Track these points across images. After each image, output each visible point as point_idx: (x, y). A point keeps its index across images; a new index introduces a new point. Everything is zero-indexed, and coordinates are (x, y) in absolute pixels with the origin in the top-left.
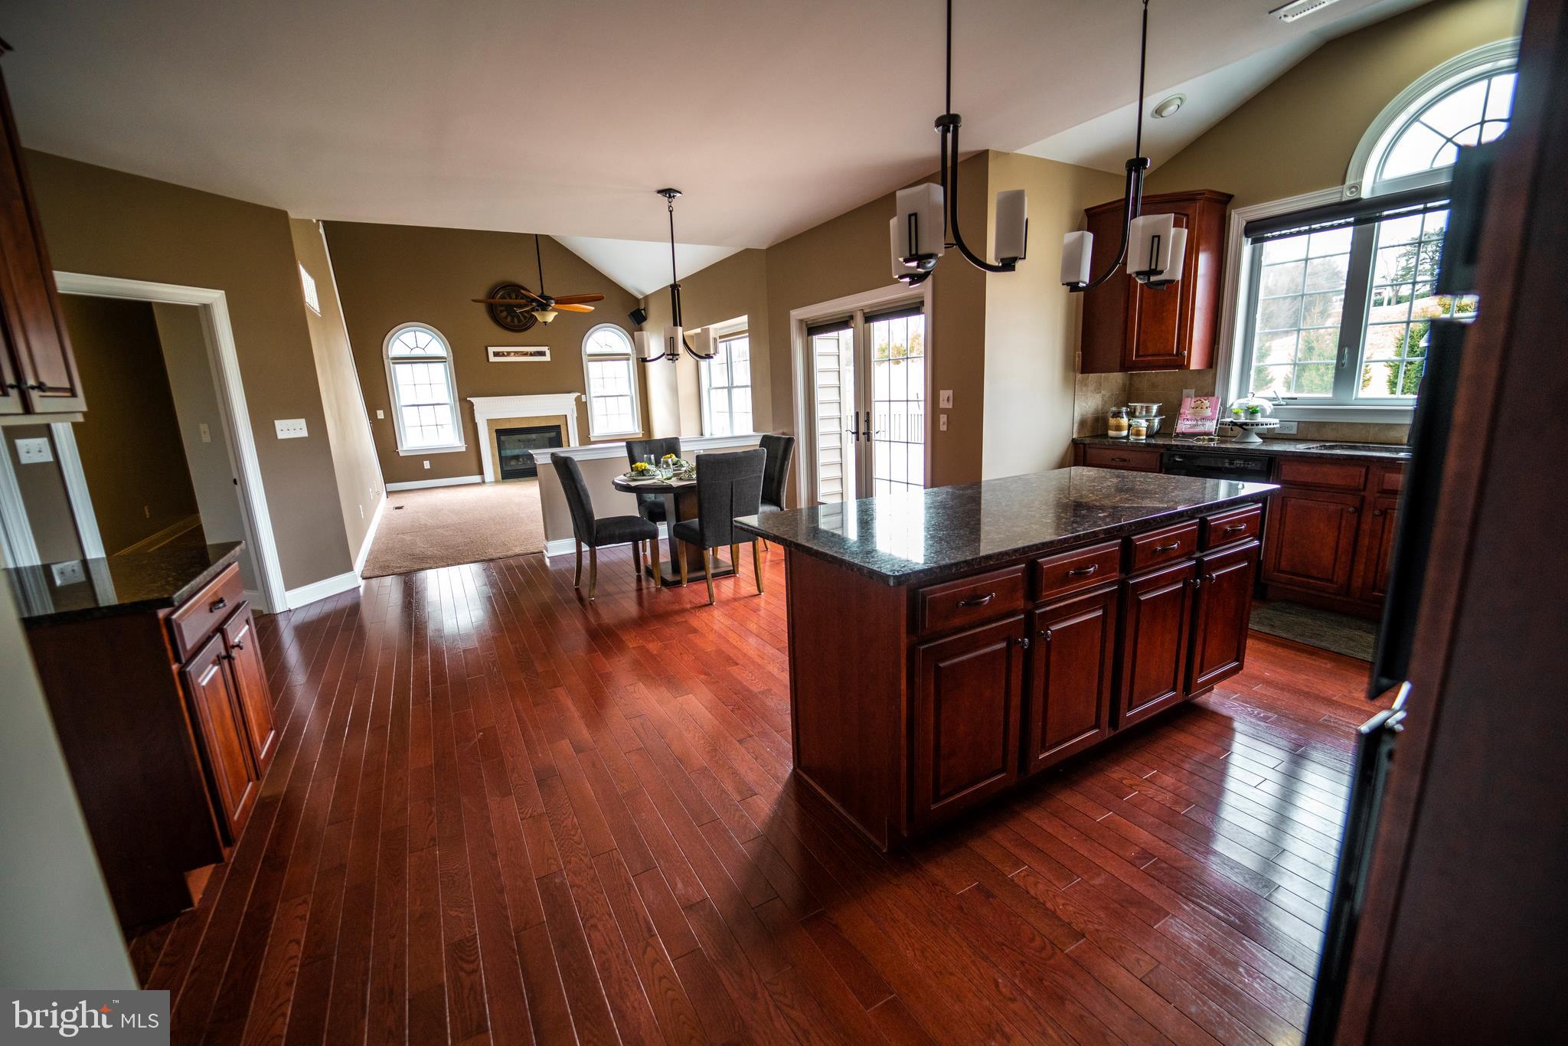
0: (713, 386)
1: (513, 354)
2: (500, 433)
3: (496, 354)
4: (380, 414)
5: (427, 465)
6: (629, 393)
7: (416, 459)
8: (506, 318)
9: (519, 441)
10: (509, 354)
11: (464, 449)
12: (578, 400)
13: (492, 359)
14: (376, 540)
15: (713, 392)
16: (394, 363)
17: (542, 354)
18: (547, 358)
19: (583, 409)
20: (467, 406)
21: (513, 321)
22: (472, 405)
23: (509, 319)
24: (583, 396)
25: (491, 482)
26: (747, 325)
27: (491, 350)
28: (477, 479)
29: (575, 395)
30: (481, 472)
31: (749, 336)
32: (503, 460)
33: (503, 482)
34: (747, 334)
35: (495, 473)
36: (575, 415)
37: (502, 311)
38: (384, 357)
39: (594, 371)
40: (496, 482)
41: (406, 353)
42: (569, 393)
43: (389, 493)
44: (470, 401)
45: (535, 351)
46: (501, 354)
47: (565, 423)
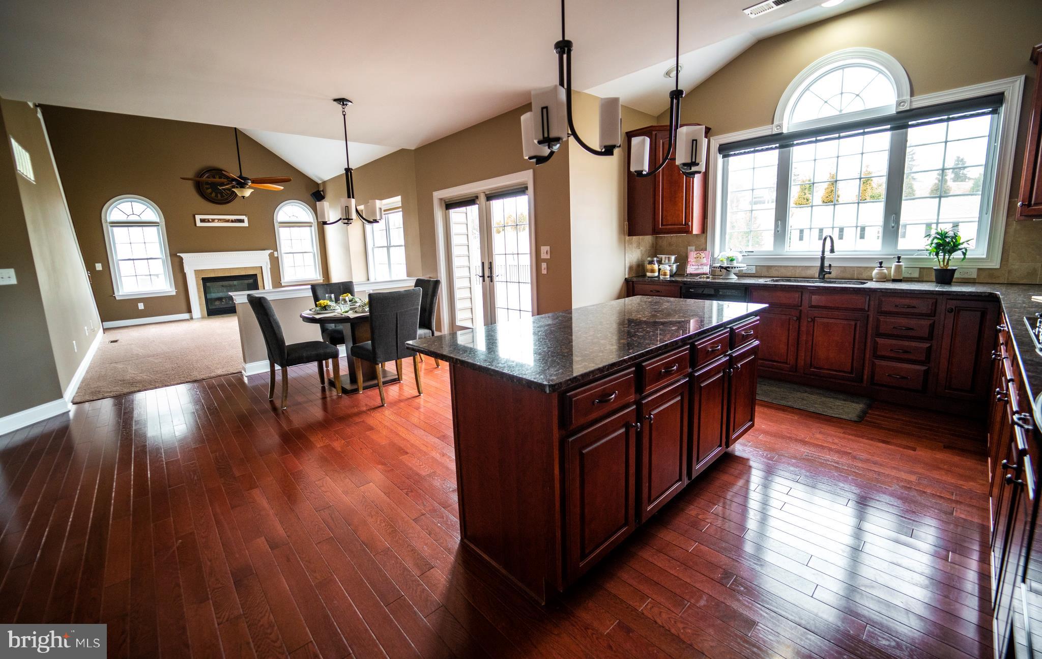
0: (376, 246)
1: (217, 221)
2: (206, 280)
3: (202, 221)
4: (99, 267)
5: (141, 306)
6: (312, 251)
7: (133, 302)
8: (211, 194)
9: (223, 286)
10: (213, 220)
11: (174, 293)
12: (271, 255)
13: (199, 224)
14: (90, 369)
15: (376, 250)
16: (111, 226)
17: (242, 221)
18: (246, 224)
19: (275, 263)
20: (177, 260)
21: (216, 196)
22: (181, 259)
23: (213, 195)
24: (275, 253)
25: (198, 318)
26: (401, 203)
27: (198, 217)
28: (186, 316)
29: (269, 252)
30: (189, 311)
31: (402, 211)
32: (208, 301)
33: (208, 318)
34: (401, 209)
35: (202, 311)
36: (269, 266)
37: (207, 189)
38: (103, 221)
39: (283, 234)
40: (203, 318)
41: (123, 218)
42: (265, 250)
43: (105, 330)
44: (180, 256)
45: (235, 218)
46: (207, 220)
47: (261, 272)
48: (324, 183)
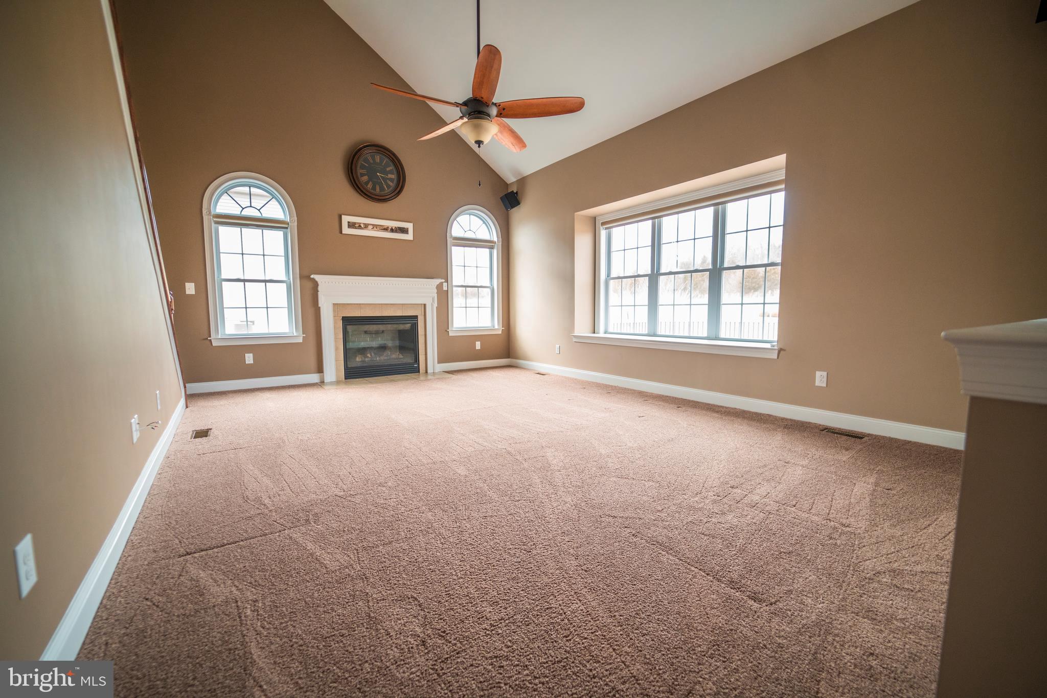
1: (370, 227)
2: (348, 321)
3: (351, 225)
4: (190, 288)
5: (249, 358)
6: (488, 285)
7: (236, 350)
8: (367, 183)
9: (366, 332)
10: (366, 226)
11: (300, 340)
12: (440, 287)
13: (346, 230)
15: (612, 282)
16: (217, 223)
17: (404, 231)
18: (410, 237)
19: (444, 298)
20: (309, 285)
21: (374, 188)
22: (316, 285)
23: (370, 186)
24: (445, 284)
25: (331, 383)
26: (784, 171)
27: (346, 219)
28: (314, 378)
29: (437, 281)
30: (320, 370)
31: (786, 189)
32: (348, 353)
33: (346, 383)
34: (783, 186)
35: (337, 370)
36: (436, 305)
37: (362, 175)
38: (204, 212)
39: (457, 254)
40: (338, 383)
41: (236, 211)
42: (433, 278)
43: (191, 397)
44: (313, 279)
45: (397, 226)
46: (357, 225)
47: (423, 314)
48: (522, 181)
